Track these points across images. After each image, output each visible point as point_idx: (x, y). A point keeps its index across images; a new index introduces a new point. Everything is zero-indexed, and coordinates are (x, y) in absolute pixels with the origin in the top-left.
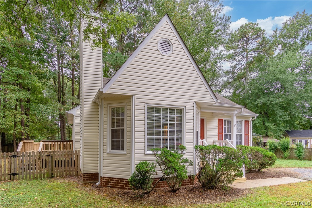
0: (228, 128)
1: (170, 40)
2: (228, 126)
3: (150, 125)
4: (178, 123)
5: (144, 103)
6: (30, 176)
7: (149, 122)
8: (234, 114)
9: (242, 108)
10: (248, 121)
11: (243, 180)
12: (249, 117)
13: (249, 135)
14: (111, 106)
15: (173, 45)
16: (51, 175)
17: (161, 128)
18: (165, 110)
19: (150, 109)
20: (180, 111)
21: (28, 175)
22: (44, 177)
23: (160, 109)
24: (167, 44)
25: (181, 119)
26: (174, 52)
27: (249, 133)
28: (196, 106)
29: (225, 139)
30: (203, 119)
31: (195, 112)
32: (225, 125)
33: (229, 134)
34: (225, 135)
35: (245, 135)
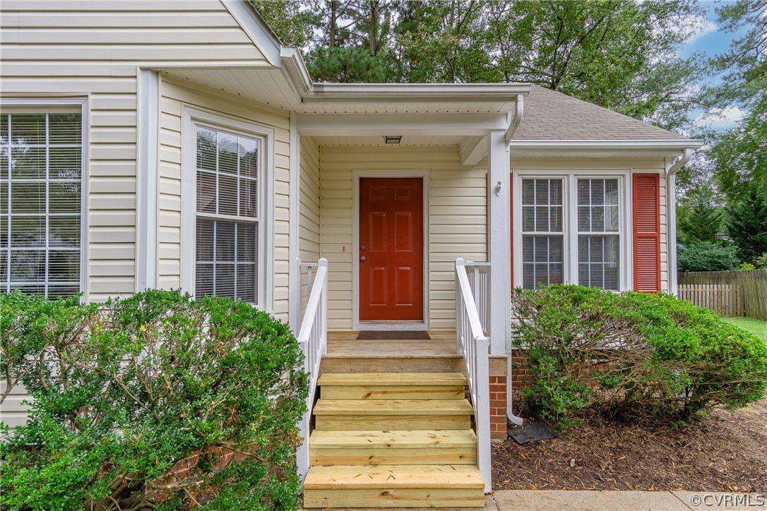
0: (542, 212)
2: (542, 199)
8: (493, 136)
9: (521, 97)
10: (654, 178)
12: (665, 155)
13: (657, 238)
27: (657, 229)
28: (164, 89)
29: (527, 256)
30: (419, 181)
31: (146, 123)
32: (527, 198)
33: (552, 237)
34: (527, 240)
35: (637, 237)
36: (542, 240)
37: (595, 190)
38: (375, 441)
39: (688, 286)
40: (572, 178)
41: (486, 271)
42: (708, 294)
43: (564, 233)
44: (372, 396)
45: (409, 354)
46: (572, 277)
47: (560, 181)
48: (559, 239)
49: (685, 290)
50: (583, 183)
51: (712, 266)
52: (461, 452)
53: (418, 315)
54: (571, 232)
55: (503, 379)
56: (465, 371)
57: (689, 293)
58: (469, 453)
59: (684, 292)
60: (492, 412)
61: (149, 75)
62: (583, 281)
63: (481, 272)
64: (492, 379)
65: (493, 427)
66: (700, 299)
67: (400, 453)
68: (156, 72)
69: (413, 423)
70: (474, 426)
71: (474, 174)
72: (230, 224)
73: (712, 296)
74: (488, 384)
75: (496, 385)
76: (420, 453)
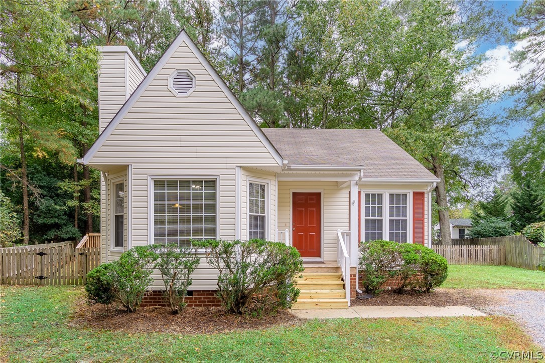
1: (190, 70)
3: (159, 209)
4: (211, 204)
5: (146, 175)
6: (60, 281)
7: (157, 204)
8: (352, 182)
9: (362, 171)
10: (423, 193)
11: (342, 305)
12: (426, 184)
13: (423, 220)
14: (115, 182)
15: (195, 77)
16: (85, 280)
17: (179, 213)
18: (186, 183)
19: (159, 184)
20: (211, 183)
21: (58, 280)
22: (76, 284)
23: (177, 182)
24: (185, 78)
25: (213, 197)
26: (198, 88)
27: (423, 216)
28: (243, 172)
29: (367, 228)
30: (319, 194)
31: (238, 184)
32: (367, 202)
33: (378, 220)
34: (367, 221)
35: (414, 220)
36: (373, 221)
37: (397, 199)
38: (312, 291)
39: (472, 246)
40: (387, 193)
41: (349, 234)
42: (484, 251)
43: (383, 218)
45: (320, 266)
46: (386, 237)
47: (382, 194)
48: (381, 221)
49: (470, 248)
50: (392, 195)
51: (496, 234)
52: (340, 294)
53: (319, 255)
54: (386, 218)
55: (355, 275)
56: (342, 272)
57: (472, 251)
58: (343, 295)
59: (470, 250)
60: (351, 288)
61: (239, 168)
62: (391, 239)
63: (347, 234)
64: (351, 275)
65: (351, 293)
66: (479, 255)
67: (321, 295)
68: (241, 167)
69: (323, 287)
70: (344, 288)
71: (344, 191)
72: (257, 217)
73: (486, 253)
74: (349, 277)
75: (353, 277)
76: (327, 295)
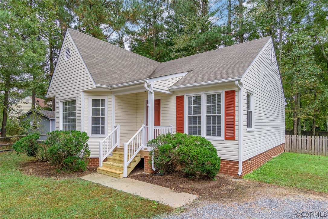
1: (69, 47)
5: (59, 100)
10: (234, 92)
13: (234, 116)
17: (68, 117)
26: (71, 55)
28: (85, 94)
29: (191, 123)
30: (160, 100)
32: (190, 103)
33: (198, 116)
34: (190, 117)
35: (226, 116)
36: (195, 117)
37: (212, 98)
43: (202, 115)
44: (120, 157)
48: (200, 117)
50: (208, 96)
61: (83, 92)
72: (99, 118)
76: (117, 167)
